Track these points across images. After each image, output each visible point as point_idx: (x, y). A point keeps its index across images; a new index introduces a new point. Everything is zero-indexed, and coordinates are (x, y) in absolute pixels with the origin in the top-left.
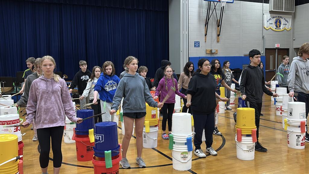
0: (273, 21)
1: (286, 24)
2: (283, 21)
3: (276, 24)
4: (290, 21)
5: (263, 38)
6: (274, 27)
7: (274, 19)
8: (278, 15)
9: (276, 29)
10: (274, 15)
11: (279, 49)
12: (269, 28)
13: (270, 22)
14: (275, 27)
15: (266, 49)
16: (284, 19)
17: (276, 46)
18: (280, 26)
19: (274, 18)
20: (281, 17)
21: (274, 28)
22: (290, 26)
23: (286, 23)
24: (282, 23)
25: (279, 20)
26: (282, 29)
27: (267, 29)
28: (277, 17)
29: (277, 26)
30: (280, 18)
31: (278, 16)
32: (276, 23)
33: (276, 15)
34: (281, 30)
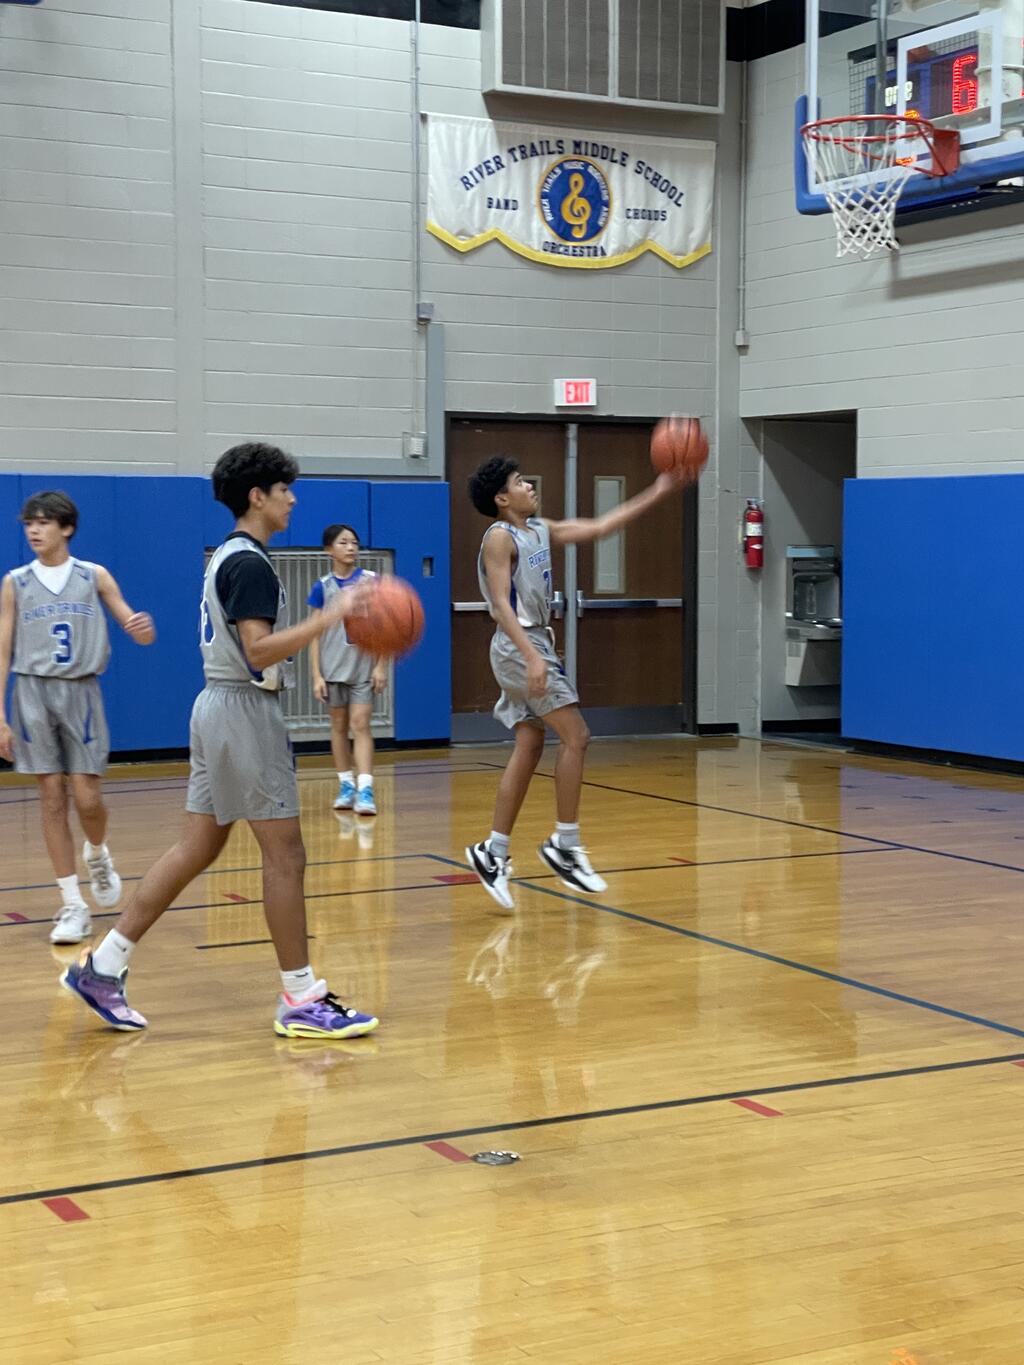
0: (525, 180)
1: (652, 215)
2: (624, 187)
3: (556, 210)
4: (699, 186)
5: (423, 322)
6: (531, 230)
7: (539, 168)
8: (570, 135)
9: (554, 248)
10: (537, 132)
11: (591, 424)
12: (480, 238)
13: (498, 186)
14: (549, 235)
15: (456, 422)
16: (631, 165)
17: (560, 400)
18: (594, 229)
19: (534, 153)
20: (606, 153)
21: (536, 245)
22: (696, 234)
23: (660, 201)
24: (616, 206)
25: (588, 177)
26: (618, 251)
27: (462, 244)
28: (569, 147)
29: (563, 230)
30: (597, 161)
31: (577, 145)
32: (555, 194)
33: (551, 133)
34: (611, 260)
